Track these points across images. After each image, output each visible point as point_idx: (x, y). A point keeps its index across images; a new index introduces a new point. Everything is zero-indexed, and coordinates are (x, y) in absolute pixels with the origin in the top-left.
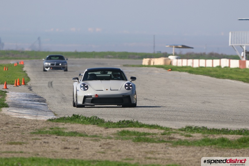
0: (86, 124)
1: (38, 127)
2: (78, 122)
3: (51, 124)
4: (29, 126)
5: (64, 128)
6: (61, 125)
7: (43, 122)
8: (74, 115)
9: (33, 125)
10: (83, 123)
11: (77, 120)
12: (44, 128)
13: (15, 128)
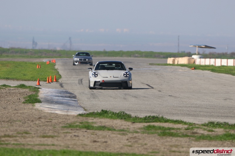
0: (114, 119)
1: (69, 122)
2: (107, 117)
3: (81, 119)
4: (60, 120)
5: (93, 123)
6: (90, 120)
7: (74, 117)
8: (102, 110)
9: (64, 120)
10: (111, 117)
11: (106, 115)
12: (75, 123)
13: (48, 122)
